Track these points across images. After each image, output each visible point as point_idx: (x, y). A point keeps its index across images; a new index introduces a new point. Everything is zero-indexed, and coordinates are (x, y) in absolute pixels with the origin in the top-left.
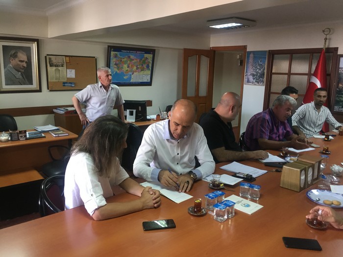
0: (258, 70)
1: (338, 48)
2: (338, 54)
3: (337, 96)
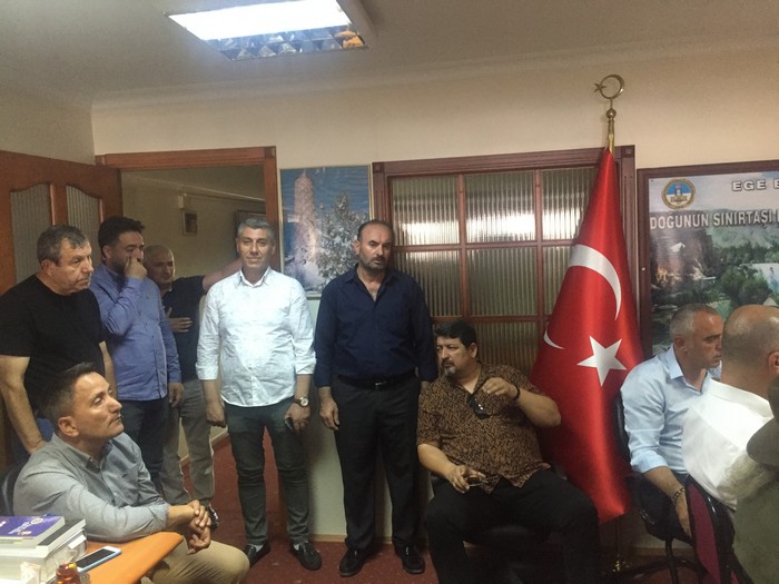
0: (338, 239)
1: (633, 147)
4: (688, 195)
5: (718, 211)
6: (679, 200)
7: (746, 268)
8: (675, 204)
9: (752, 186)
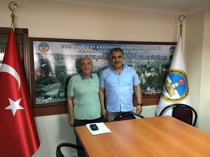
1: (28, 29)
2: (29, 37)
3: (37, 87)
4: (47, 48)
5: (57, 54)
6: (44, 50)
7: (65, 73)
8: (43, 50)
9: (67, 47)
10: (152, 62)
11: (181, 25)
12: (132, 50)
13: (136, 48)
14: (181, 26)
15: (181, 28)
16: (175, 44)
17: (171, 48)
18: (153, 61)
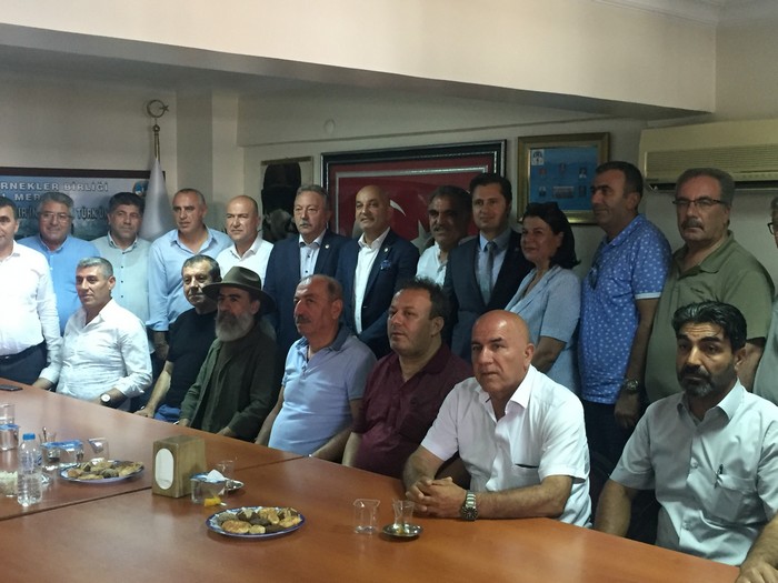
10: (82, 227)
11: (156, 126)
12: (18, 191)
13: (30, 186)
14: (156, 129)
15: (157, 135)
16: (146, 174)
17: (136, 188)
18: (84, 223)
